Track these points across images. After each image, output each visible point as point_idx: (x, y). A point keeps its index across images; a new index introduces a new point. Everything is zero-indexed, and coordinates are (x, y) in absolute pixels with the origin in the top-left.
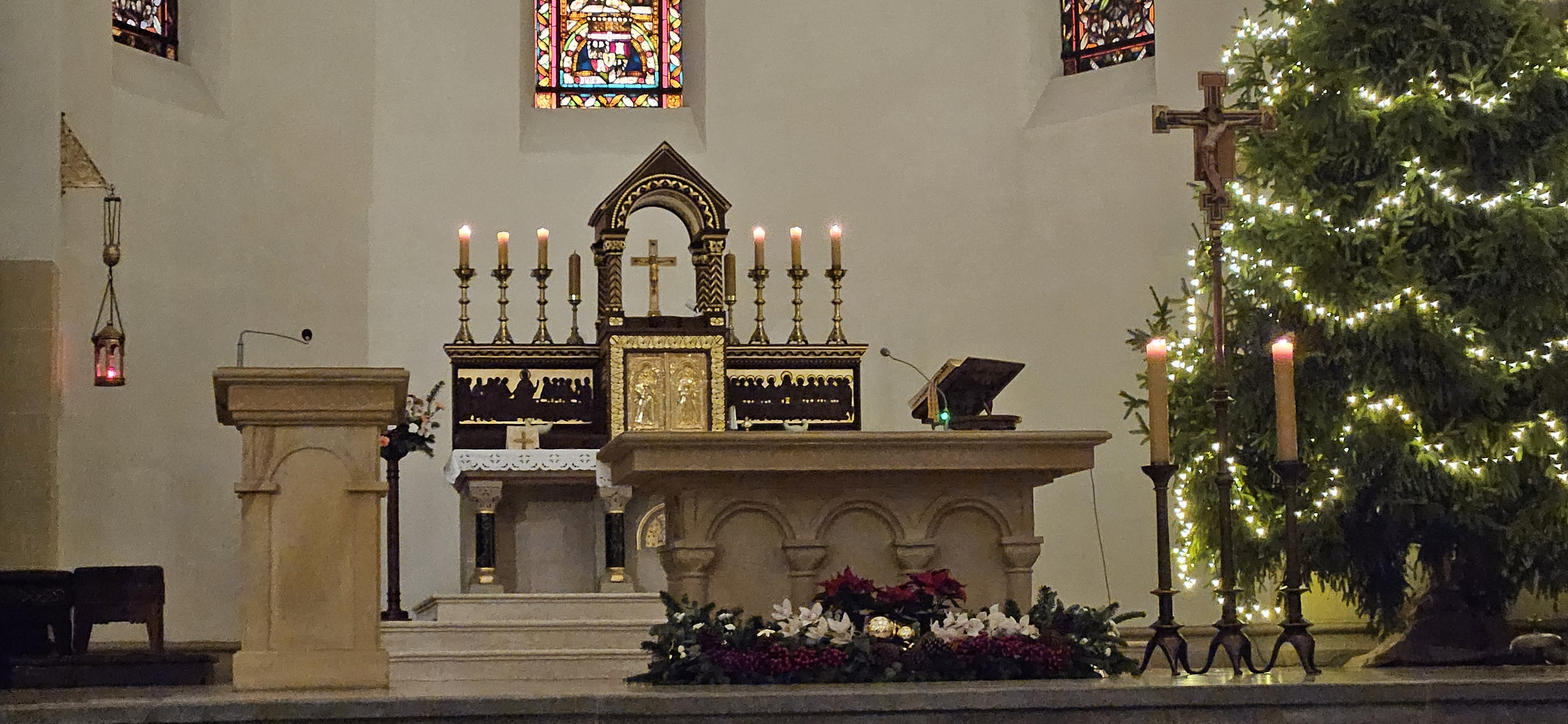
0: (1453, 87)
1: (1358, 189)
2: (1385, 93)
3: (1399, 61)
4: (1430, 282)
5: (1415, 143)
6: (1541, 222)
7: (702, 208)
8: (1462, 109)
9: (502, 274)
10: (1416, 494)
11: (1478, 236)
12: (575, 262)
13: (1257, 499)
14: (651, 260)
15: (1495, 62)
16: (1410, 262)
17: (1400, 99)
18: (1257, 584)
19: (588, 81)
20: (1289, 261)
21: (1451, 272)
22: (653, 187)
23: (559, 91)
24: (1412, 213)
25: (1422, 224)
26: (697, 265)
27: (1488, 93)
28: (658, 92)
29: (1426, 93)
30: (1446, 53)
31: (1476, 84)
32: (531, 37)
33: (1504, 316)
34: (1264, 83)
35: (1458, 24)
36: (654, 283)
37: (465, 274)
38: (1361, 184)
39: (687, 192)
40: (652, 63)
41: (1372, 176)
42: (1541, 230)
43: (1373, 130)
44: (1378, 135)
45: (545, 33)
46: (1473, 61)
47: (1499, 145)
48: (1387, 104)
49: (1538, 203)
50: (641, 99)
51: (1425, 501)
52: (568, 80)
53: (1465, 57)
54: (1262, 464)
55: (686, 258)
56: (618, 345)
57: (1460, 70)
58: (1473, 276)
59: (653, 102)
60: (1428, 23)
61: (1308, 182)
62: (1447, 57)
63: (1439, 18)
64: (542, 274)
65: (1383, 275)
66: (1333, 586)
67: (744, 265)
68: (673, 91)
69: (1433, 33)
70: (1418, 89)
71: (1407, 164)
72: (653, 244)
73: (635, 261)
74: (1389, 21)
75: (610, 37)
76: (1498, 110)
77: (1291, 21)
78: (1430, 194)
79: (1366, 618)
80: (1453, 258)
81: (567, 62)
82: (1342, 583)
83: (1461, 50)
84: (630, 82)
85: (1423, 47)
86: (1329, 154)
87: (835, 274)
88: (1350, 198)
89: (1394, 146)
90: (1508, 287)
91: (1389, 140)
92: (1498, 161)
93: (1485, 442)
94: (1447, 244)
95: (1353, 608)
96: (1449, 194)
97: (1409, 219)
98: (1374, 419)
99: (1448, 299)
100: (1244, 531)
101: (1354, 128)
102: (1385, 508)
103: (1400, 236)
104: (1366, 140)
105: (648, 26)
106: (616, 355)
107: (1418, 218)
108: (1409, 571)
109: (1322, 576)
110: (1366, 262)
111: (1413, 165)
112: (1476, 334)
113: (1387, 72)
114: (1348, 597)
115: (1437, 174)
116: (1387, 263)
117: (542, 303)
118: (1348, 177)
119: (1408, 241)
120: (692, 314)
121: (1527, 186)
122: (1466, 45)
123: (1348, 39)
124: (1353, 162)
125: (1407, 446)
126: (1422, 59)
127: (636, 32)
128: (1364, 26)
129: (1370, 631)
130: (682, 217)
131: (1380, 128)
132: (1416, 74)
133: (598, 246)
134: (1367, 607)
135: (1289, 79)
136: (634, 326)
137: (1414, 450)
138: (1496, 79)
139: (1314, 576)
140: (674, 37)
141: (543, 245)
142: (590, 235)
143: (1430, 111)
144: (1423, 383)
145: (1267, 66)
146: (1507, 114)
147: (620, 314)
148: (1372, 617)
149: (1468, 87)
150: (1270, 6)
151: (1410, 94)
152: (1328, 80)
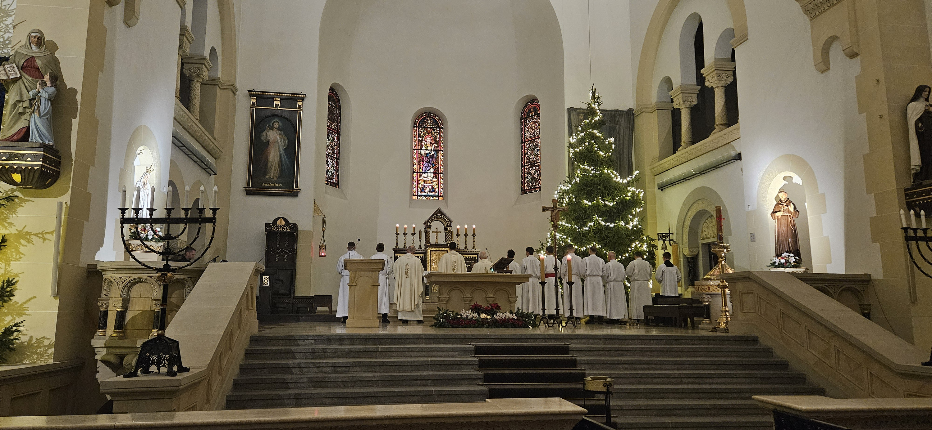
0: (604, 200)
2: (590, 201)
3: (593, 195)
4: (599, 242)
5: (596, 212)
6: (623, 229)
7: (447, 222)
8: (606, 205)
9: (405, 234)
11: (609, 232)
12: (420, 232)
14: (436, 232)
15: (613, 195)
16: (595, 237)
17: (593, 203)
19: (423, 194)
20: (569, 236)
21: (603, 239)
22: (437, 217)
23: (418, 196)
24: (595, 226)
26: (446, 233)
27: (611, 202)
28: (438, 196)
29: (598, 202)
30: (602, 193)
31: (609, 200)
32: (412, 185)
34: (564, 198)
35: (605, 187)
36: (437, 237)
37: (397, 234)
38: (585, 220)
39: (444, 218)
40: (437, 190)
41: (587, 219)
42: (623, 231)
43: (587, 209)
45: (415, 184)
46: (608, 195)
47: (613, 213)
48: (590, 204)
49: (622, 225)
50: (434, 198)
52: (419, 193)
55: (443, 231)
56: (429, 249)
57: (605, 197)
58: (608, 240)
59: (437, 198)
60: (599, 187)
61: (573, 220)
62: (603, 194)
63: (601, 186)
64: (413, 234)
67: (455, 233)
68: (441, 196)
69: (600, 189)
70: (597, 200)
71: (594, 216)
72: (437, 228)
73: (433, 232)
74: (591, 186)
75: (428, 185)
76: (613, 205)
77: (570, 186)
78: (599, 223)
80: (604, 237)
81: (419, 190)
84: (432, 194)
85: (598, 192)
86: (578, 214)
87: (474, 235)
88: (582, 223)
89: (592, 213)
90: (615, 243)
91: (591, 211)
92: (614, 216)
94: (602, 233)
96: (603, 223)
97: (594, 228)
99: (603, 245)
101: (583, 209)
103: (593, 231)
104: (586, 211)
105: (436, 183)
106: (429, 251)
107: (596, 228)
110: (585, 237)
111: (596, 217)
113: (591, 197)
115: (601, 219)
116: (590, 237)
117: (413, 240)
118: (582, 219)
120: (444, 243)
121: (619, 222)
122: (607, 192)
123: (582, 189)
124: (583, 216)
126: (598, 195)
127: (434, 184)
128: (585, 187)
130: (443, 223)
131: (589, 208)
132: (596, 198)
133: (425, 229)
135: (569, 198)
136: (432, 246)
138: (613, 199)
140: (442, 185)
141: (414, 228)
142: (424, 226)
143: (599, 205)
145: (565, 195)
146: (615, 206)
147: (430, 243)
149: (607, 201)
150: (565, 182)
151: (595, 202)
152: (578, 198)
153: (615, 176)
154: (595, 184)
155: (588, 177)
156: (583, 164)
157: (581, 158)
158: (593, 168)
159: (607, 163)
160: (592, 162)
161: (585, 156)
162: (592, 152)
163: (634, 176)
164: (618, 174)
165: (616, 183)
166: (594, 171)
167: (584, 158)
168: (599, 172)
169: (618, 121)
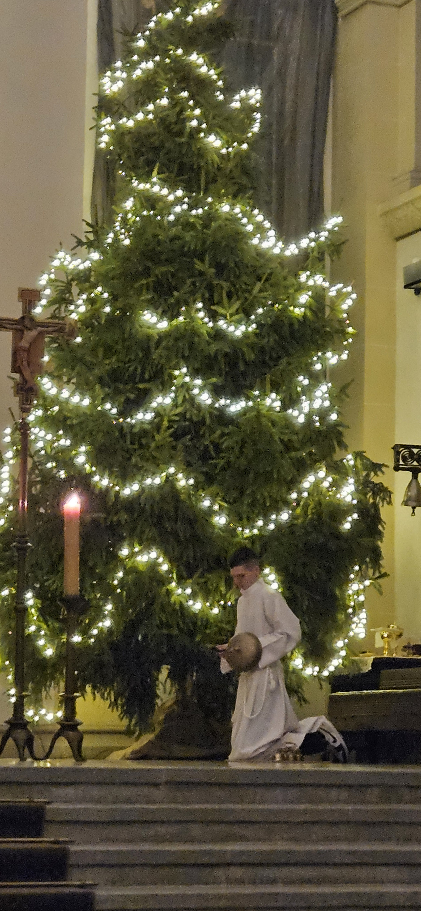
0: (214, 316)
1: (139, 390)
2: (163, 315)
3: (176, 294)
4: (189, 464)
5: (183, 357)
6: (274, 424)
8: (219, 334)
10: (169, 626)
11: (226, 431)
13: (48, 626)
15: (246, 299)
16: (174, 448)
17: (174, 322)
18: (44, 693)
20: (82, 442)
21: (205, 457)
24: (179, 410)
25: (185, 420)
27: (239, 322)
29: (192, 319)
30: (210, 288)
31: (231, 315)
33: (242, 493)
34: (72, 302)
35: (220, 268)
38: (141, 386)
41: (149, 381)
42: (274, 430)
43: (153, 344)
44: (156, 349)
46: (230, 296)
47: (246, 363)
48: (164, 325)
49: (271, 408)
51: (175, 632)
53: (224, 295)
54: (53, 600)
57: (220, 303)
58: (221, 462)
60: (199, 266)
61: (100, 380)
63: (207, 262)
65: (154, 457)
66: (102, 696)
69: (201, 274)
70: (188, 314)
71: (177, 373)
74: (169, 261)
76: (246, 335)
77: (96, 256)
78: (192, 399)
79: (126, 722)
80: (206, 447)
82: (109, 694)
83: (222, 288)
85: (194, 284)
86: (118, 360)
88: (132, 396)
89: (168, 359)
90: (246, 472)
91: (164, 353)
92: (244, 374)
93: (223, 589)
94: (203, 436)
95: (116, 714)
96: (206, 398)
97: (176, 415)
98: (141, 568)
99: (202, 478)
100: (36, 651)
101: (139, 342)
102: (145, 637)
103: (169, 428)
104: (147, 352)
107: (183, 415)
108: (161, 686)
109: (94, 687)
110: (141, 446)
111: (181, 373)
112: (220, 506)
113: (166, 300)
114: (114, 705)
115: (198, 382)
116: (158, 447)
118: (132, 378)
119: (175, 432)
121: (264, 394)
122: (225, 285)
123: (137, 273)
124: (136, 369)
125: (164, 590)
126: (192, 293)
128: (150, 264)
129: (128, 732)
131: (158, 343)
132: (187, 304)
134: (127, 712)
135: (91, 301)
137: (169, 593)
138: (245, 313)
139: (88, 688)
143: (195, 333)
144: (179, 542)
145: (75, 290)
146: (253, 339)
148: (131, 721)
149: (225, 317)
150: (80, 243)
151: (181, 319)
152: (119, 304)
153: (259, 228)
154: (184, 255)
155: (160, 225)
156: (146, 177)
157: (138, 153)
158: (180, 193)
159: (231, 178)
160: (180, 172)
161: (156, 149)
162: (180, 133)
163: (324, 234)
164: (267, 224)
165: (260, 254)
166: (185, 207)
167: (150, 156)
168: (200, 211)
169: (280, 28)
